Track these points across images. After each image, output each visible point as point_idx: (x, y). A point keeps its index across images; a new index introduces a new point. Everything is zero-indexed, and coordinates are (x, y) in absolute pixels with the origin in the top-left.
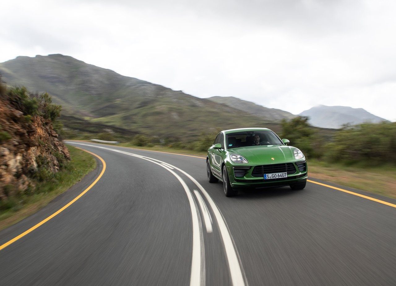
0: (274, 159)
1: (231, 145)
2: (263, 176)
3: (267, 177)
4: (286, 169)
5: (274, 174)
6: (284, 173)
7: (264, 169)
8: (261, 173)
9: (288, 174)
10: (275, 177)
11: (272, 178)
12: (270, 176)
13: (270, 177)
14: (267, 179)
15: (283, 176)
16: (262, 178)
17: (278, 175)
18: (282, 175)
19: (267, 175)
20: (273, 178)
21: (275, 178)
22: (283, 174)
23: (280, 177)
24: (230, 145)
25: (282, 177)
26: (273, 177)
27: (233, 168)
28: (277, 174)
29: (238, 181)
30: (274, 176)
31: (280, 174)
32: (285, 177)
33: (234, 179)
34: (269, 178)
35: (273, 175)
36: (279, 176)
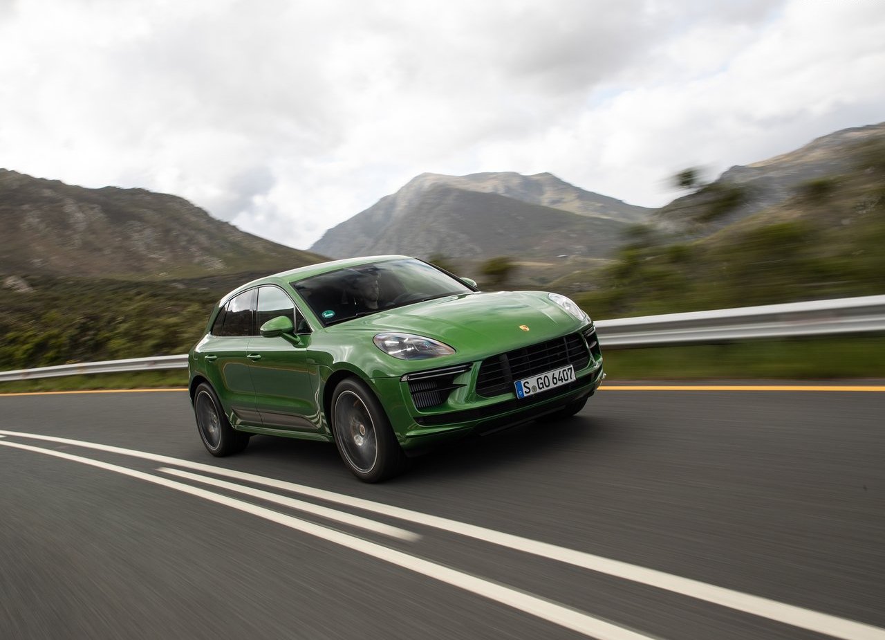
0: (528, 329)
1: (332, 314)
2: (511, 389)
3: (525, 389)
4: (568, 353)
5: (542, 376)
6: (566, 368)
7: (511, 363)
8: (502, 380)
9: (576, 370)
10: (547, 385)
11: (538, 391)
12: (531, 385)
13: (534, 388)
14: (525, 395)
15: (566, 378)
16: (508, 397)
17: (553, 378)
18: (561, 375)
19: (523, 382)
20: (543, 390)
21: (546, 389)
22: (565, 372)
23: (560, 384)
24: (328, 314)
25: (565, 382)
26: (541, 386)
27: (405, 379)
28: (550, 374)
29: (427, 421)
30: (542, 381)
31: (556, 372)
32: (570, 381)
33: (414, 418)
34: (531, 393)
35: (539, 380)
36: (555, 380)
